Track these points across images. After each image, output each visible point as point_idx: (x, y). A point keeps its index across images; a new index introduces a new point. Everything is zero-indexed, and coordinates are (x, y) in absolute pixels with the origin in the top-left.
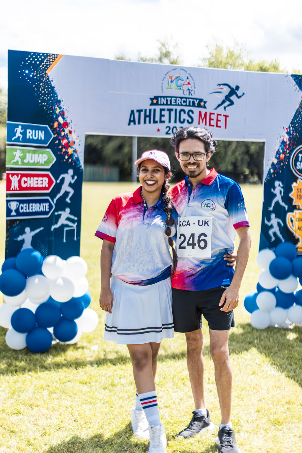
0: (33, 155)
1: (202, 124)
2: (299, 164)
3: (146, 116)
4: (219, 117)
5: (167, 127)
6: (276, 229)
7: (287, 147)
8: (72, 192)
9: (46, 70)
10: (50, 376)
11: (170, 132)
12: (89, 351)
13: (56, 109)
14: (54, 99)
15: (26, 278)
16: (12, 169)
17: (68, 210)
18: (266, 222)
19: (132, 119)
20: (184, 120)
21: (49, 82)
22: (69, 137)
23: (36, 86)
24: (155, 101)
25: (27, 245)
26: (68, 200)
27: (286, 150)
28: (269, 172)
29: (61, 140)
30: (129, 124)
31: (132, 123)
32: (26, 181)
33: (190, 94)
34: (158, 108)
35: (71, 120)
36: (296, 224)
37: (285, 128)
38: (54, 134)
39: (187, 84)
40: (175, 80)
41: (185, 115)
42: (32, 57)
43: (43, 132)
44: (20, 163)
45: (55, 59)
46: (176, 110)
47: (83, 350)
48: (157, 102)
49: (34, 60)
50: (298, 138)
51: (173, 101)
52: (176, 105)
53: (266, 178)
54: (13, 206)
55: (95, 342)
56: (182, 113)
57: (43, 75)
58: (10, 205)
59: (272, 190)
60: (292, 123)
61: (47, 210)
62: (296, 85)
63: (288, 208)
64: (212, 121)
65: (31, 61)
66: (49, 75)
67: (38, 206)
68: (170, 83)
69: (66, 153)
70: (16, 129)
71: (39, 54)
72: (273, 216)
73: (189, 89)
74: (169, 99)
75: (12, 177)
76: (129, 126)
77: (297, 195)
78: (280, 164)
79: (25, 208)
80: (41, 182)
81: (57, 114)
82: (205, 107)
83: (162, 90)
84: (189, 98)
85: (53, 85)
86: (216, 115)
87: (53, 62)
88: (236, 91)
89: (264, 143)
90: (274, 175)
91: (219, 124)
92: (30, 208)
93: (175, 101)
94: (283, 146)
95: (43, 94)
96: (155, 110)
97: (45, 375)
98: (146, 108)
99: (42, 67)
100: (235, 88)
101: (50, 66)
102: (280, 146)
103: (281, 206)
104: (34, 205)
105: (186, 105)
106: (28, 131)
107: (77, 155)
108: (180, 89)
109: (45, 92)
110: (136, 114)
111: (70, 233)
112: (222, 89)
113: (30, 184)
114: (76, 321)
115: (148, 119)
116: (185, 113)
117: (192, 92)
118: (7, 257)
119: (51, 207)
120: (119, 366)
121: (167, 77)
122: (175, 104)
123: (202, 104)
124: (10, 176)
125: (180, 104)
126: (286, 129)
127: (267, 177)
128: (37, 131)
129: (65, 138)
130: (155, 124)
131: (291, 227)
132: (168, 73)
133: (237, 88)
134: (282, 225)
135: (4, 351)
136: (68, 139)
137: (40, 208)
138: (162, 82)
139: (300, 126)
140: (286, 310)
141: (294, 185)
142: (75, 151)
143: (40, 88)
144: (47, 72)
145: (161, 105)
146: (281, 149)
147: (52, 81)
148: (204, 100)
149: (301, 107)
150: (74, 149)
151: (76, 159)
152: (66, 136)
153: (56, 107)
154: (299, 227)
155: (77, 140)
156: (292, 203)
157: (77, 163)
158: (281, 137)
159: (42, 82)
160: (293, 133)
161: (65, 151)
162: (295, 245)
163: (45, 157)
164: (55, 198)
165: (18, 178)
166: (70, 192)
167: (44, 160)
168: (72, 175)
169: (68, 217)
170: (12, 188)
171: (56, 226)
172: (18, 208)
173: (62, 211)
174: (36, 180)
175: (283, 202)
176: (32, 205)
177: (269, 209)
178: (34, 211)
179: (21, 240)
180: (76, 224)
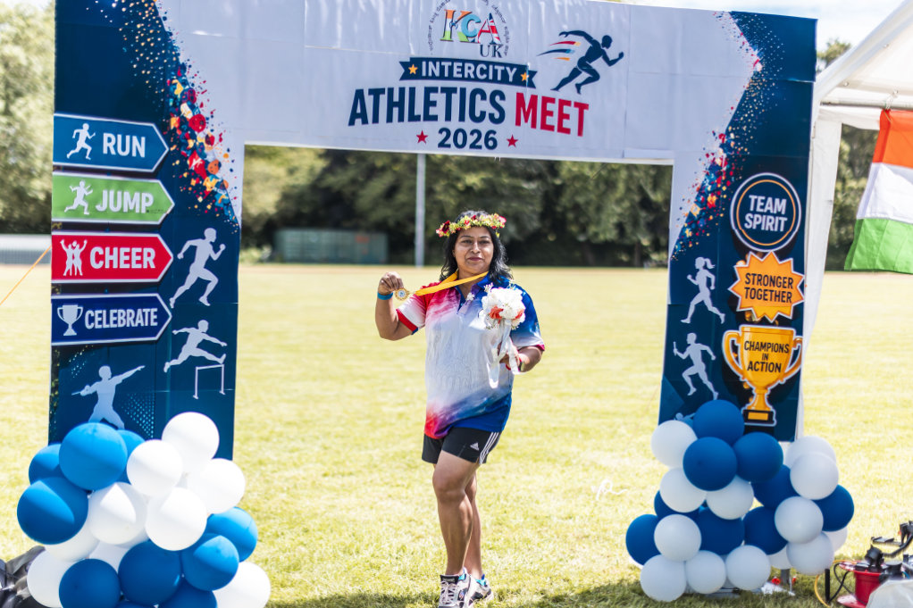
0: (119, 193)
1: (526, 126)
2: (750, 217)
3: (391, 104)
4: (566, 110)
5: (441, 131)
6: (699, 368)
7: (723, 178)
8: (213, 281)
11: (450, 141)
13: (175, 84)
14: (171, 62)
16: (66, 226)
17: (204, 325)
18: (676, 351)
19: (359, 111)
20: (483, 114)
21: (157, 22)
22: (206, 151)
23: (126, 30)
24: (413, 70)
26: (204, 300)
27: (719, 186)
28: (682, 235)
29: (187, 158)
30: (352, 123)
31: (358, 121)
32: (101, 252)
33: (497, 54)
34: (420, 85)
35: (212, 113)
36: (746, 356)
37: (717, 135)
38: (170, 146)
39: (489, 32)
40: (461, 21)
41: (484, 102)
43: (143, 139)
44: (86, 213)
46: (463, 91)
48: (419, 71)
50: (747, 157)
51: (456, 70)
52: (463, 79)
53: (675, 250)
54: (70, 314)
56: (478, 97)
57: (142, 4)
58: (61, 311)
59: (689, 277)
60: (732, 123)
61: (154, 324)
62: (743, 36)
63: (726, 318)
64: (548, 118)
66: (157, 6)
67: (131, 314)
68: (448, 28)
69: (200, 189)
70: (76, 131)
72: (691, 337)
73: (493, 43)
74: (446, 64)
75: (67, 245)
76: (351, 127)
78: (706, 217)
79: (99, 319)
80: (139, 258)
81: (176, 96)
82: (532, 85)
83: (430, 43)
84: (494, 64)
85: (167, 30)
86: (557, 102)
88: (605, 49)
89: (670, 167)
90: (694, 243)
91: (566, 124)
92: (112, 319)
93: (460, 70)
94: (713, 176)
95: (142, 49)
96: (412, 90)
98: (391, 86)
100: (600, 42)
102: (707, 174)
103: (712, 313)
104: (120, 311)
105: (487, 80)
106: (106, 136)
107: (227, 195)
108: (473, 41)
109: (147, 44)
110: (369, 100)
111: (210, 378)
112: (572, 43)
113: (111, 262)
114: (217, 593)
115: (396, 111)
116: (484, 97)
117: (501, 50)
119: (162, 316)
121: (442, 13)
122: (460, 76)
123: (525, 77)
124: (62, 242)
125: (472, 76)
126: (721, 136)
127: (677, 246)
128: (128, 138)
129: (197, 156)
130: (413, 123)
131: (733, 362)
132: (442, 5)
133: (607, 41)
134: (713, 358)
136: (203, 156)
137: (134, 320)
138: (432, 24)
139: (752, 129)
140: (724, 557)
141: (741, 264)
142: (222, 185)
143: (136, 34)
145: (427, 78)
146: (710, 184)
147: (165, 19)
148: (530, 68)
149: (753, 86)
150: (217, 181)
151: (225, 205)
152: (199, 150)
153: (174, 81)
154: (751, 363)
155: (226, 160)
156: (736, 307)
157: (226, 214)
158: (708, 155)
159: (141, 22)
160: (735, 145)
161: (197, 184)
162: (744, 405)
163: (147, 199)
164: (172, 296)
165: (81, 247)
166: (209, 282)
167: (145, 204)
168: (213, 241)
169: (204, 340)
170: (66, 271)
171: (175, 362)
172: (83, 318)
173: (189, 327)
174: (126, 254)
175: (714, 305)
176: (115, 311)
177: (683, 321)
178: (120, 325)
179: (88, 396)
180: (224, 356)
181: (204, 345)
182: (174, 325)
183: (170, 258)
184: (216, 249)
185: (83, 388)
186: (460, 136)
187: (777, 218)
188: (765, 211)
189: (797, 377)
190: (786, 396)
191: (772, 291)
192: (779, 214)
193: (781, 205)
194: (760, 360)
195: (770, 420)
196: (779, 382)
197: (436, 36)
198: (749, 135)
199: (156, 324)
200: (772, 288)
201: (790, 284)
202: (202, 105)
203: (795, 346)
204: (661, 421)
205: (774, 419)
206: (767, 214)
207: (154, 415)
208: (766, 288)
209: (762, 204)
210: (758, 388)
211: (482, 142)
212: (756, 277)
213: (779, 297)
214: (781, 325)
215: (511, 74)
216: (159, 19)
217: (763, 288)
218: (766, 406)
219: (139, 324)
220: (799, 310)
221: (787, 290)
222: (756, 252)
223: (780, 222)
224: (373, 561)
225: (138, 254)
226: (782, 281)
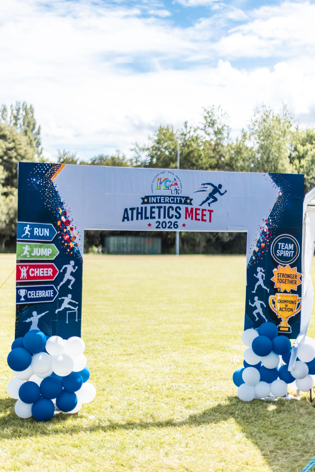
0: (40, 249)
1: (189, 219)
2: (278, 252)
3: (138, 213)
4: (204, 212)
5: (157, 223)
6: (259, 310)
7: (267, 237)
8: (73, 280)
9: (50, 178)
10: (48, 441)
11: (160, 226)
12: (86, 419)
13: (59, 210)
14: (58, 202)
15: (32, 355)
16: (21, 261)
17: (70, 296)
18: (250, 303)
19: (126, 216)
20: (173, 215)
22: (70, 233)
23: (42, 191)
24: (146, 200)
25: (34, 327)
26: (70, 287)
27: (266, 240)
28: (252, 259)
29: (64, 236)
30: (123, 221)
31: (126, 220)
32: (33, 270)
33: (177, 193)
34: (149, 206)
35: (72, 219)
37: (264, 220)
38: (57, 231)
39: (174, 185)
40: (164, 182)
41: (173, 211)
42: (38, 167)
43: (48, 229)
44: (28, 256)
45: (58, 169)
46: (165, 207)
47: (81, 419)
48: (148, 201)
49: (40, 169)
50: (277, 228)
51: (162, 200)
52: (165, 203)
54: (23, 293)
55: (94, 412)
56: (171, 209)
57: (48, 182)
58: (19, 292)
59: (255, 275)
60: (270, 216)
61: (52, 296)
62: (274, 182)
63: (270, 291)
64: (197, 216)
65: (38, 171)
66: (53, 182)
67: (44, 292)
68: (159, 185)
69: (68, 247)
70: (25, 228)
71: (45, 165)
72: (256, 298)
73: (176, 189)
74: (158, 198)
76: (123, 222)
77: (278, 279)
78: (261, 252)
79: (32, 294)
80: (47, 272)
81: (60, 214)
82: (191, 204)
83: (152, 190)
84: (176, 197)
85: (57, 190)
86: (201, 210)
87: (57, 170)
88: (219, 189)
89: (246, 233)
90: (256, 262)
91: (205, 218)
92: (37, 294)
93: (164, 200)
94: (263, 236)
95: (48, 198)
96: (146, 208)
97: (44, 440)
98: (138, 206)
99: (47, 176)
100: (218, 187)
101: (54, 174)
102: (261, 235)
103: (264, 288)
104: (40, 291)
105: (174, 203)
106: (35, 229)
107: (78, 248)
108: (169, 189)
109: (50, 196)
110: (130, 212)
111: (72, 315)
112: (207, 188)
113: (37, 274)
114: (76, 393)
115: (140, 216)
116: (173, 209)
117: (179, 192)
118: (16, 337)
119: (55, 293)
120: (109, 432)
121: (157, 179)
122: (164, 202)
123: (189, 201)
124: (20, 267)
125: (168, 202)
126: (266, 221)
127: (249, 263)
128: (43, 229)
129: (67, 234)
130: (146, 220)
131: (273, 308)
132: (157, 176)
133: (220, 186)
134: (265, 306)
135: (13, 419)
136: (69, 235)
137: (45, 294)
138: (153, 184)
139: (279, 218)
140: (270, 384)
141: (275, 269)
142: (76, 245)
143: (46, 192)
144: (51, 179)
145: (151, 203)
146: (262, 239)
147: (56, 187)
148: (190, 198)
149: (278, 201)
150: (75, 243)
151: (77, 252)
152: (68, 232)
153: (59, 209)
154: (280, 308)
155: (78, 236)
156: (274, 287)
157: (78, 255)
158: (261, 228)
159: (47, 188)
160: (272, 224)
161: (67, 245)
162: (278, 325)
163: (50, 251)
164: (59, 285)
165: (26, 269)
166: (71, 280)
167: (49, 253)
168: (73, 265)
169: (70, 302)
170: (21, 277)
171: (60, 310)
172: (27, 295)
173: (64, 297)
174: (42, 271)
175: (264, 286)
176: (38, 291)
177: (252, 292)
178: (40, 297)
179: (29, 322)
180: (77, 307)
181: (70, 303)
182: (59, 296)
183: (57, 272)
184: (74, 268)
185: (26, 319)
186: (164, 224)
187: (290, 251)
188: (285, 249)
189: (300, 313)
190: (295, 321)
191: (288, 280)
192: (291, 250)
193: (291, 247)
194: (284, 307)
195: (289, 331)
196: (292, 315)
197: (155, 188)
198: (277, 220)
199: (53, 296)
200: (288, 279)
201: (296, 277)
202: (69, 217)
203: (298, 301)
204: (245, 330)
205: (291, 330)
206: (286, 250)
207: (52, 329)
208: (286, 279)
209: (284, 246)
210: (283, 318)
211: (172, 226)
212: (282, 275)
213: (291, 282)
214: (292, 293)
215: (183, 201)
216: (54, 187)
217: (285, 279)
218: (287, 325)
219: (47, 296)
220: (300, 288)
221: (294, 279)
222: (281, 265)
223: (291, 253)
224: (136, 387)
225: (46, 271)
226: (292, 276)
